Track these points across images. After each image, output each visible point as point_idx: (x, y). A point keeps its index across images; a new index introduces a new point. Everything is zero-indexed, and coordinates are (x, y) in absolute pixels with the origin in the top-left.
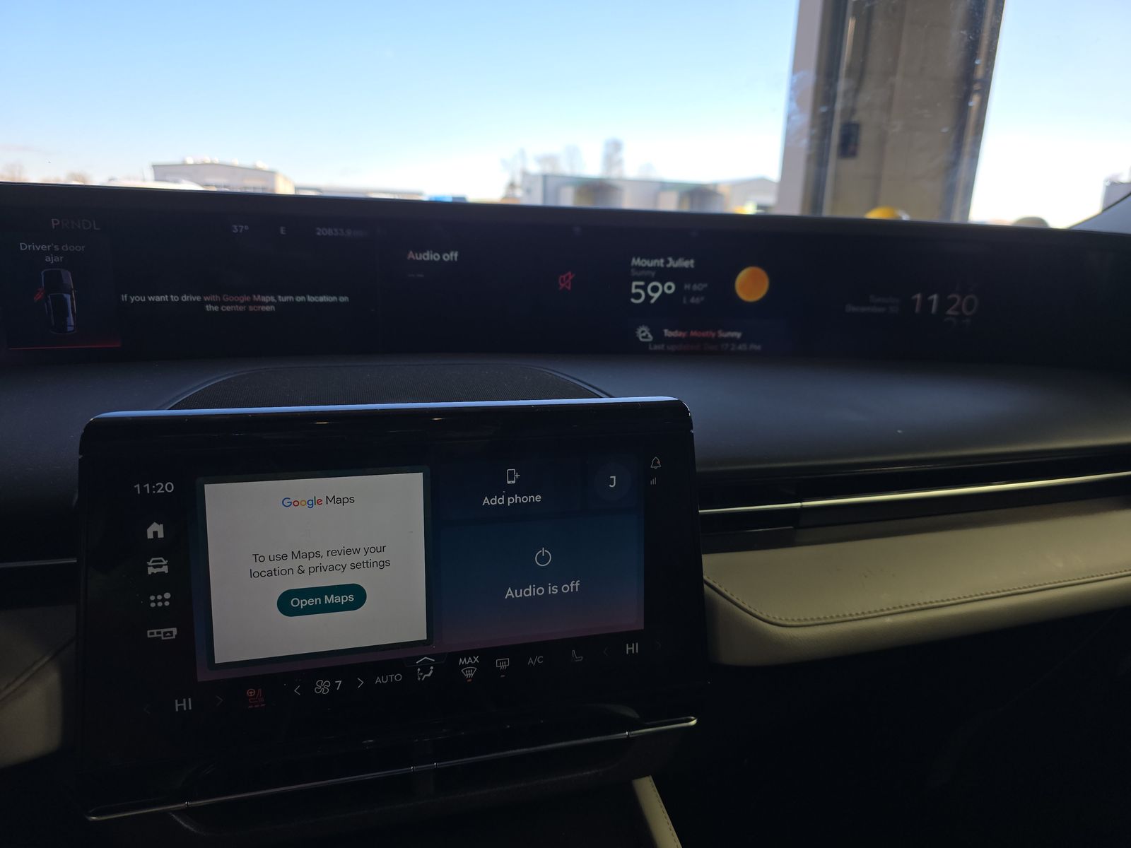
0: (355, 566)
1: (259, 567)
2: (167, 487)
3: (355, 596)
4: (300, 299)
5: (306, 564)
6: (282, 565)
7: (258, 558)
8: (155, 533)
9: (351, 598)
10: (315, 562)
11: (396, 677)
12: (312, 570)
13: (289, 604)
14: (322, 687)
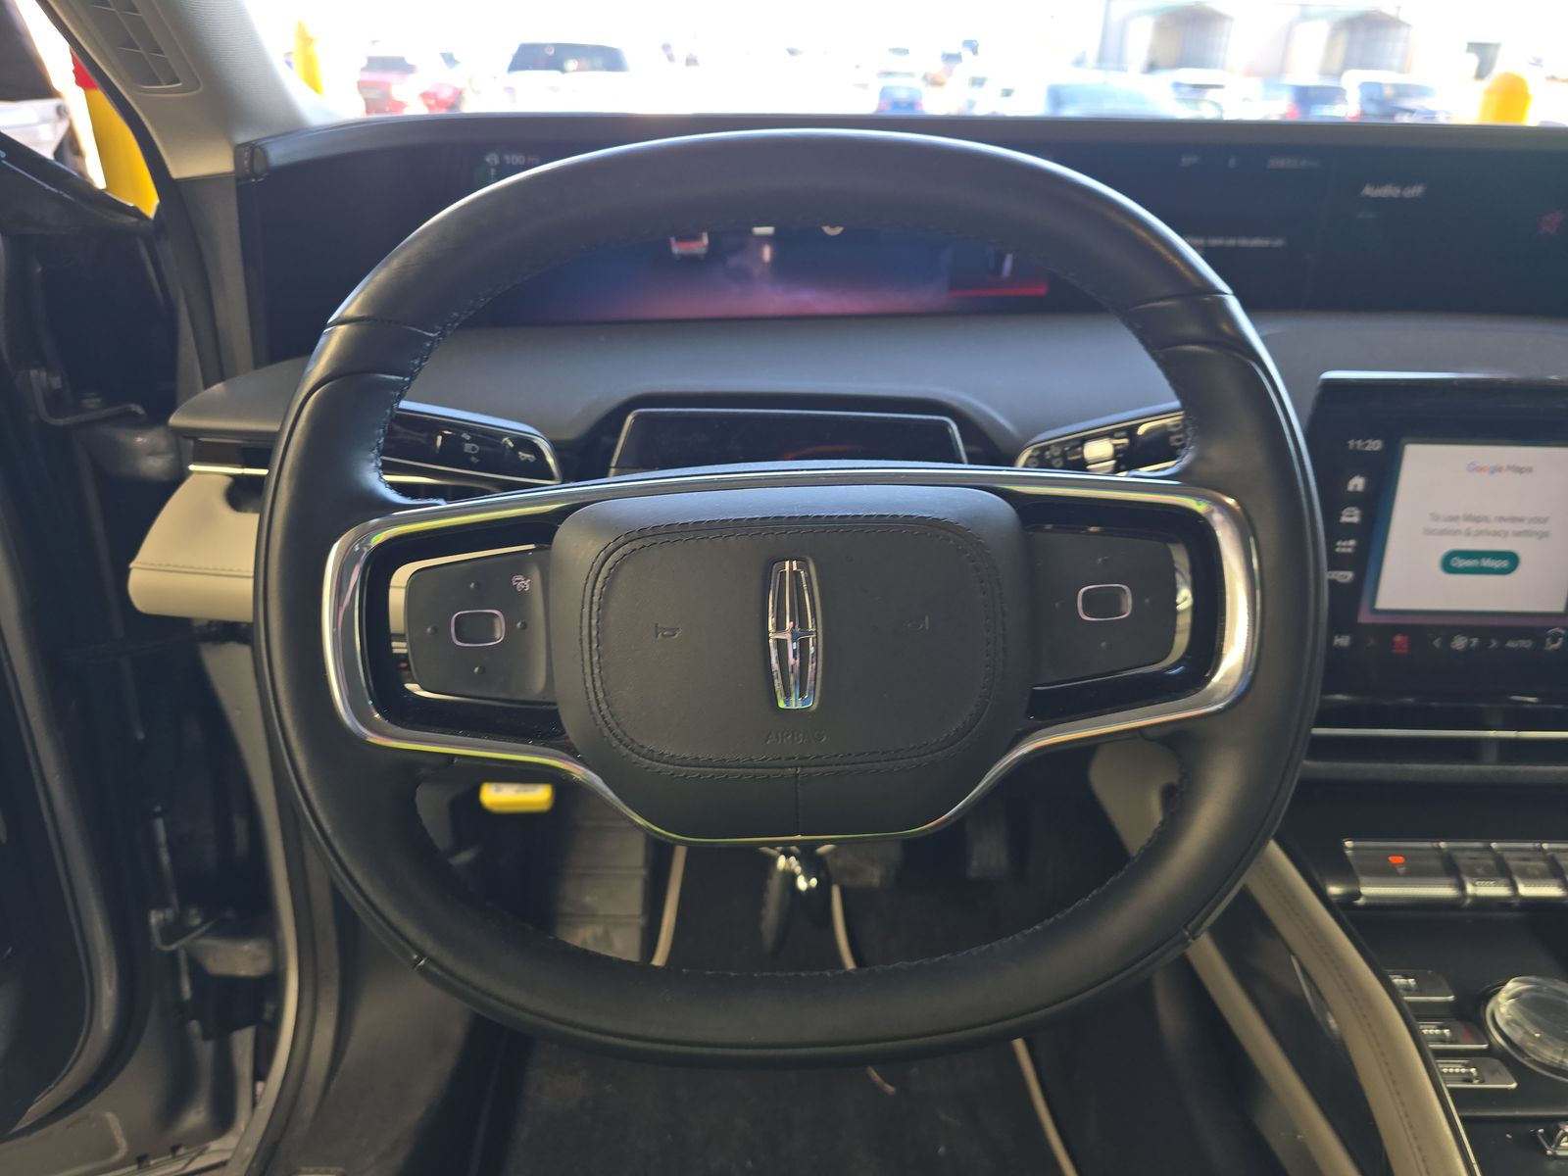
0: (1518, 534)
1: (1433, 525)
2: (1375, 445)
3: (1510, 561)
4: (1232, 242)
5: (1475, 527)
6: (1454, 526)
7: (1435, 517)
8: (1356, 486)
9: (1505, 564)
10: (1482, 526)
11: (1526, 644)
12: (1480, 533)
13: (1451, 563)
14: (1460, 643)
